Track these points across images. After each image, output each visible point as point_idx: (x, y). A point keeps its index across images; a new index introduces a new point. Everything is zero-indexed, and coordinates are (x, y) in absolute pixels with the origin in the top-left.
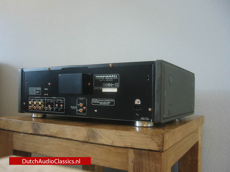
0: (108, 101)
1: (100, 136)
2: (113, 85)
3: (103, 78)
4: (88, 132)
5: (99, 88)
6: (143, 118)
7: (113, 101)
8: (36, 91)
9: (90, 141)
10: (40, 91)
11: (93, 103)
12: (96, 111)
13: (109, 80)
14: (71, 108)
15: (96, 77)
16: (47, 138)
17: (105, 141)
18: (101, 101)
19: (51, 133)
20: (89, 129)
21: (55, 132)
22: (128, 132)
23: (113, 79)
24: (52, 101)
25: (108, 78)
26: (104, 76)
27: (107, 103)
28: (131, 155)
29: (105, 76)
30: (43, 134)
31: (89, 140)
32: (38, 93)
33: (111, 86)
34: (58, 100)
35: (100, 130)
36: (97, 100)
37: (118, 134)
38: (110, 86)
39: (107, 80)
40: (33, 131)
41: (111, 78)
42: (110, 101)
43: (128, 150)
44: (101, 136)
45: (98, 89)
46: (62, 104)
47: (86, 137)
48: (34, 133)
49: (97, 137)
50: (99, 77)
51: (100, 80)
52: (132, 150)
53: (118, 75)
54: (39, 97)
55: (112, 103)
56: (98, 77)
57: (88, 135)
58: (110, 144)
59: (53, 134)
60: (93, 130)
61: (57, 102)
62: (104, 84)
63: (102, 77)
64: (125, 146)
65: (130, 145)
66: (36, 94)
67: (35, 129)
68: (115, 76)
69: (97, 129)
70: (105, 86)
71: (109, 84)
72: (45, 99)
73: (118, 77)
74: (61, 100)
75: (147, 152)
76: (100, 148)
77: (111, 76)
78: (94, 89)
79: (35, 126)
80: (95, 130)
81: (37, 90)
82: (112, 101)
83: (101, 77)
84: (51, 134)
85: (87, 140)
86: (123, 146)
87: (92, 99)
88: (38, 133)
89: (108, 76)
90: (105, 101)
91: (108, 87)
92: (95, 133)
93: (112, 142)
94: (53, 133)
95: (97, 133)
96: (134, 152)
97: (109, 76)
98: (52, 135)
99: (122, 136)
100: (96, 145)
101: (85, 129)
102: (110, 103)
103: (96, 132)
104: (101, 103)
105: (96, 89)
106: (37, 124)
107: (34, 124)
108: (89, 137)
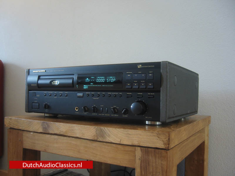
1: (108, 135)
4: (96, 131)
9: (98, 140)
16: (56, 137)
17: (113, 140)
19: (60, 132)
20: (97, 127)
21: (64, 131)
22: (135, 131)
28: (139, 153)
30: (53, 133)
31: (98, 138)
35: (108, 129)
37: (126, 133)
40: (43, 130)
43: (135, 148)
44: (109, 135)
47: (94, 136)
48: (44, 132)
49: (105, 135)
52: (139, 148)
57: (96, 133)
58: (118, 142)
60: (101, 128)
64: (133, 145)
65: (137, 143)
67: (44, 128)
69: (105, 128)
75: (153, 149)
76: (108, 146)
79: (45, 126)
80: (103, 129)
85: (96, 138)
86: (130, 144)
88: (48, 132)
92: (103, 132)
93: (119, 140)
94: (62, 132)
95: (106, 132)
96: (141, 150)
98: (62, 133)
99: (129, 134)
100: (105, 144)
101: (94, 128)
103: (105, 130)
106: (47, 124)
107: (44, 123)
108: (97, 135)
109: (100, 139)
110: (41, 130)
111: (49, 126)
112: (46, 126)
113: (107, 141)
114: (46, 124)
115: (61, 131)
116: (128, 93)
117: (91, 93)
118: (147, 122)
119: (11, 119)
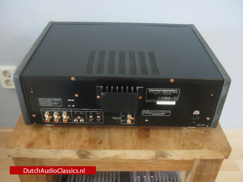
0: (163, 112)
1: (169, 155)
2: (171, 98)
3: (158, 92)
4: (156, 153)
5: (153, 101)
6: (199, 125)
7: (169, 112)
8: (53, 102)
9: (158, 159)
10: (60, 102)
11: (143, 114)
12: (147, 120)
13: (167, 94)
14: (113, 119)
15: (150, 90)
17: (174, 158)
18: (154, 112)
21: (113, 156)
23: (172, 93)
24: (82, 112)
25: (166, 92)
26: (160, 90)
27: (161, 113)
29: (162, 90)
32: (56, 104)
33: (169, 99)
34: (92, 112)
36: (149, 112)
37: (190, 152)
38: (167, 100)
39: (164, 94)
40: (80, 157)
41: (169, 92)
42: (165, 112)
44: (171, 155)
45: (151, 101)
46: (98, 115)
49: (167, 156)
50: (154, 90)
51: (155, 94)
53: (178, 90)
54: (59, 109)
55: (168, 114)
56: (152, 90)
57: (156, 155)
60: (163, 151)
61: (91, 113)
62: (159, 97)
63: (158, 90)
66: (53, 105)
68: (174, 91)
70: (161, 100)
71: (166, 98)
72: (70, 110)
73: (178, 92)
74: (97, 112)
77: (170, 91)
78: (146, 101)
80: (165, 151)
81: (55, 101)
82: (167, 112)
83: (156, 91)
85: (155, 158)
87: (143, 111)
89: (165, 90)
90: (159, 112)
91: (164, 100)
92: (165, 153)
93: (182, 158)
94: (110, 157)
95: (167, 153)
96: (200, 160)
97: (168, 91)
99: (193, 153)
101: (154, 152)
102: (165, 114)
104: (154, 114)
105: (149, 101)
106: (85, 151)
107: (81, 151)
108: (157, 156)
109: (161, 159)
110: (76, 157)
111: (88, 153)
112: (84, 153)
119: (18, 150)
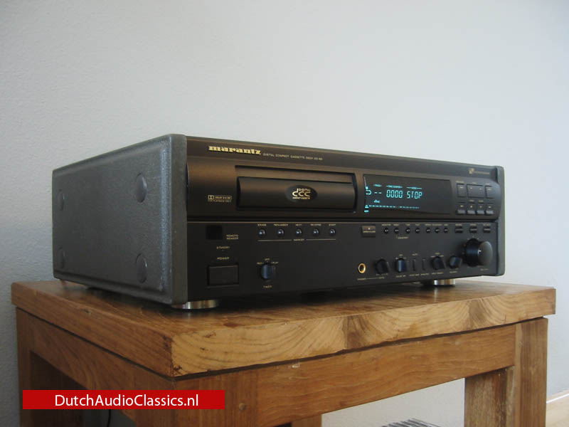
1: (488, 312)
4: (470, 309)
9: (473, 328)
19: (396, 333)
20: (473, 301)
21: (408, 327)
30: (379, 341)
31: (472, 325)
35: (488, 300)
37: (512, 300)
43: (516, 327)
47: (467, 321)
48: (349, 347)
49: (484, 314)
52: (520, 324)
57: (470, 314)
58: (501, 323)
59: (402, 334)
60: (478, 301)
67: (351, 336)
69: (484, 299)
76: (480, 337)
79: (355, 326)
80: (482, 302)
84: (397, 335)
85: (470, 326)
88: (362, 345)
92: (481, 308)
93: (504, 318)
94: (402, 331)
95: (485, 307)
96: (522, 327)
98: (402, 336)
100: (475, 334)
101: (467, 304)
103: (483, 305)
106: (360, 319)
107: (351, 321)
108: (471, 319)
109: (477, 326)
110: (340, 345)
111: (364, 325)
112: (358, 326)
113: (487, 325)
114: (356, 322)
115: (399, 331)
116: (457, 225)
117: (392, 225)
118: (436, 282)
119: (209, 336)
